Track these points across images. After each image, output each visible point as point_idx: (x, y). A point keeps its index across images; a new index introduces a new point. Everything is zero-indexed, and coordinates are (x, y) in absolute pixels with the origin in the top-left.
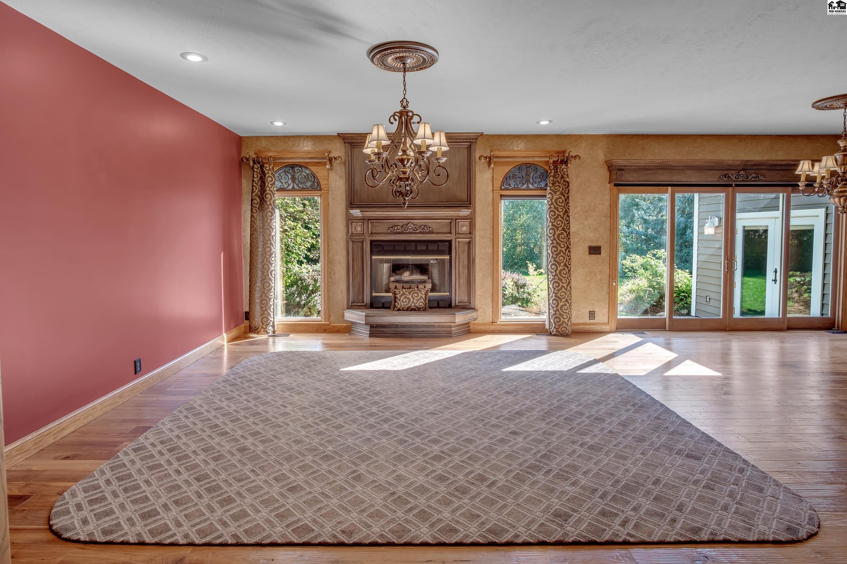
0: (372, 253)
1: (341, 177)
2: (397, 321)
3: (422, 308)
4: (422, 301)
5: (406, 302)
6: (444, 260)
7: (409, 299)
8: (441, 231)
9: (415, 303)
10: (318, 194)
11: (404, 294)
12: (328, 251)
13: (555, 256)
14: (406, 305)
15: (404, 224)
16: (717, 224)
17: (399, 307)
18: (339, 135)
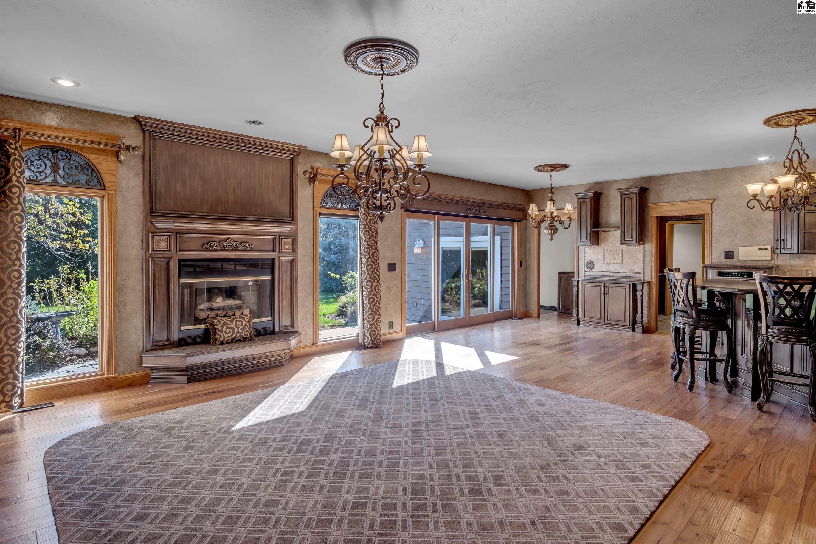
0: (180, 276)
2: (226, 358)
3: (248, 338)
4: (247, 329)
5: (230, 332)
6: (263, 281)
7: (232, 329)
8: (263, 249)
9: (240, 333)
11: (225, 324)
12: (116, 274)
13: (370, 273)
14: (230, 337)
15: (221, 239)
16: (422, 246)
17: (222, 339)
18: (136, 119)
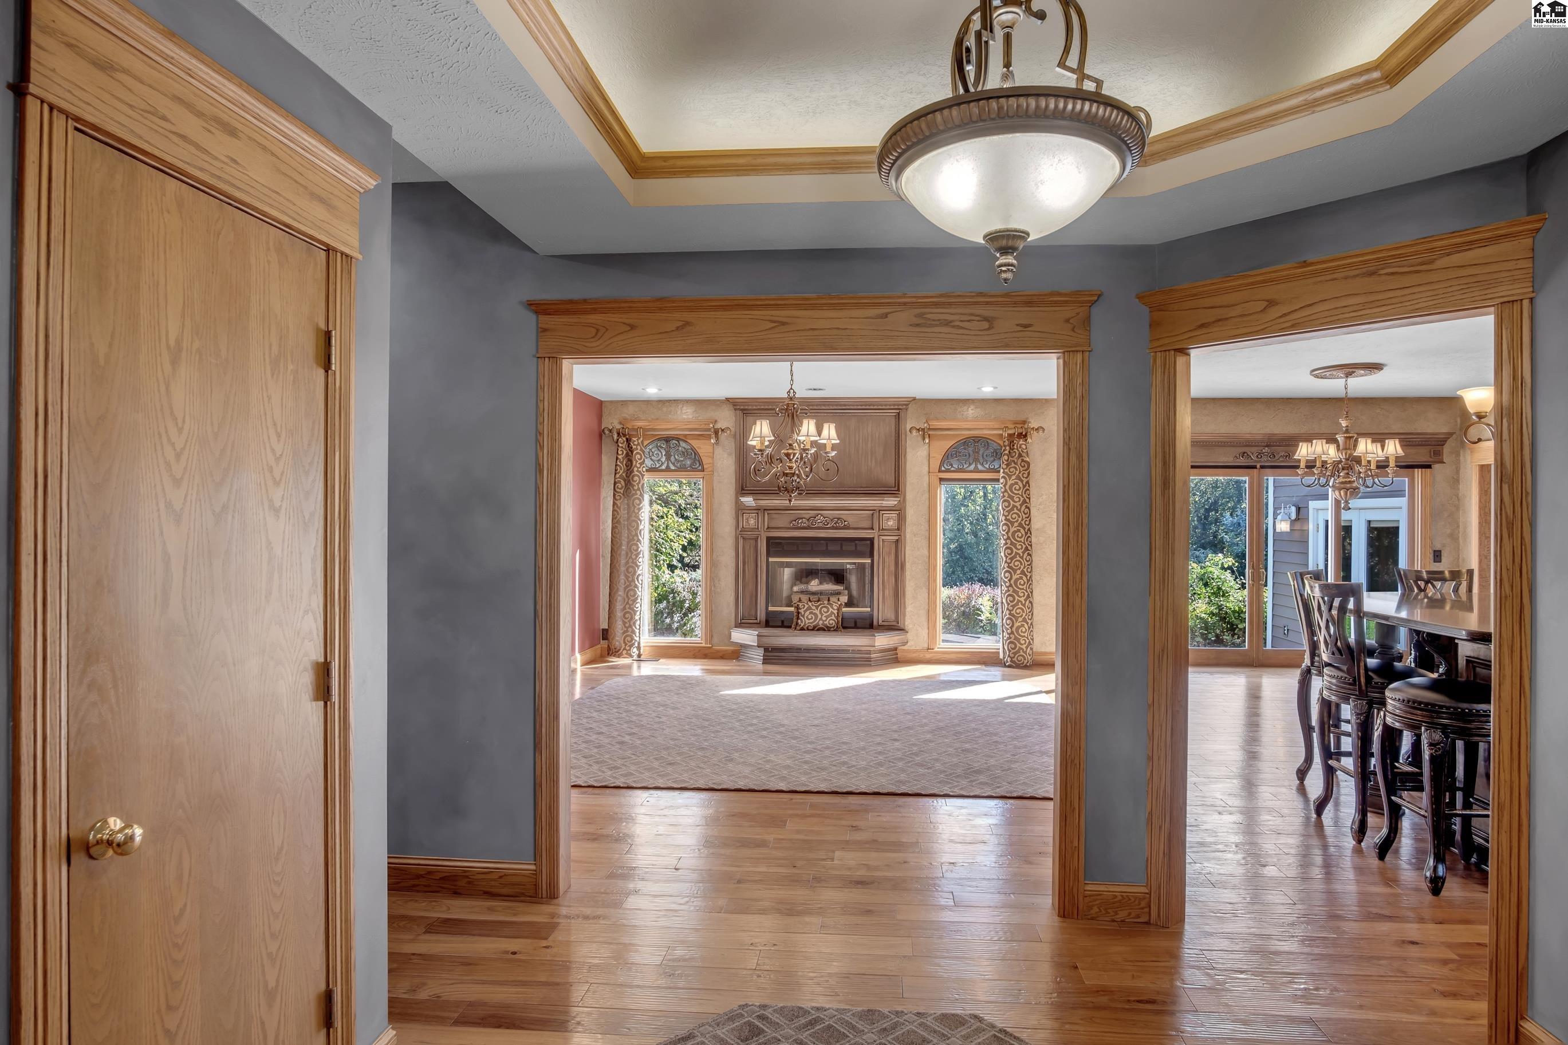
0: (768, 555)
1: (730, 454)
2: (798, 643)
3: (833, 627)
4: (833, 617)
5: (812, 618)
6: (863, 565)
7: (815, 614)
8: (860, 526)
9: (824, 621)
10: (700, 475)
11: (809, 608)
12: (712, 550)
13: (1009, 561)
14: (811, 623)
15: (811, 515)
16: (1294, 516)
17: (802, 625)
18: (727, 399)
